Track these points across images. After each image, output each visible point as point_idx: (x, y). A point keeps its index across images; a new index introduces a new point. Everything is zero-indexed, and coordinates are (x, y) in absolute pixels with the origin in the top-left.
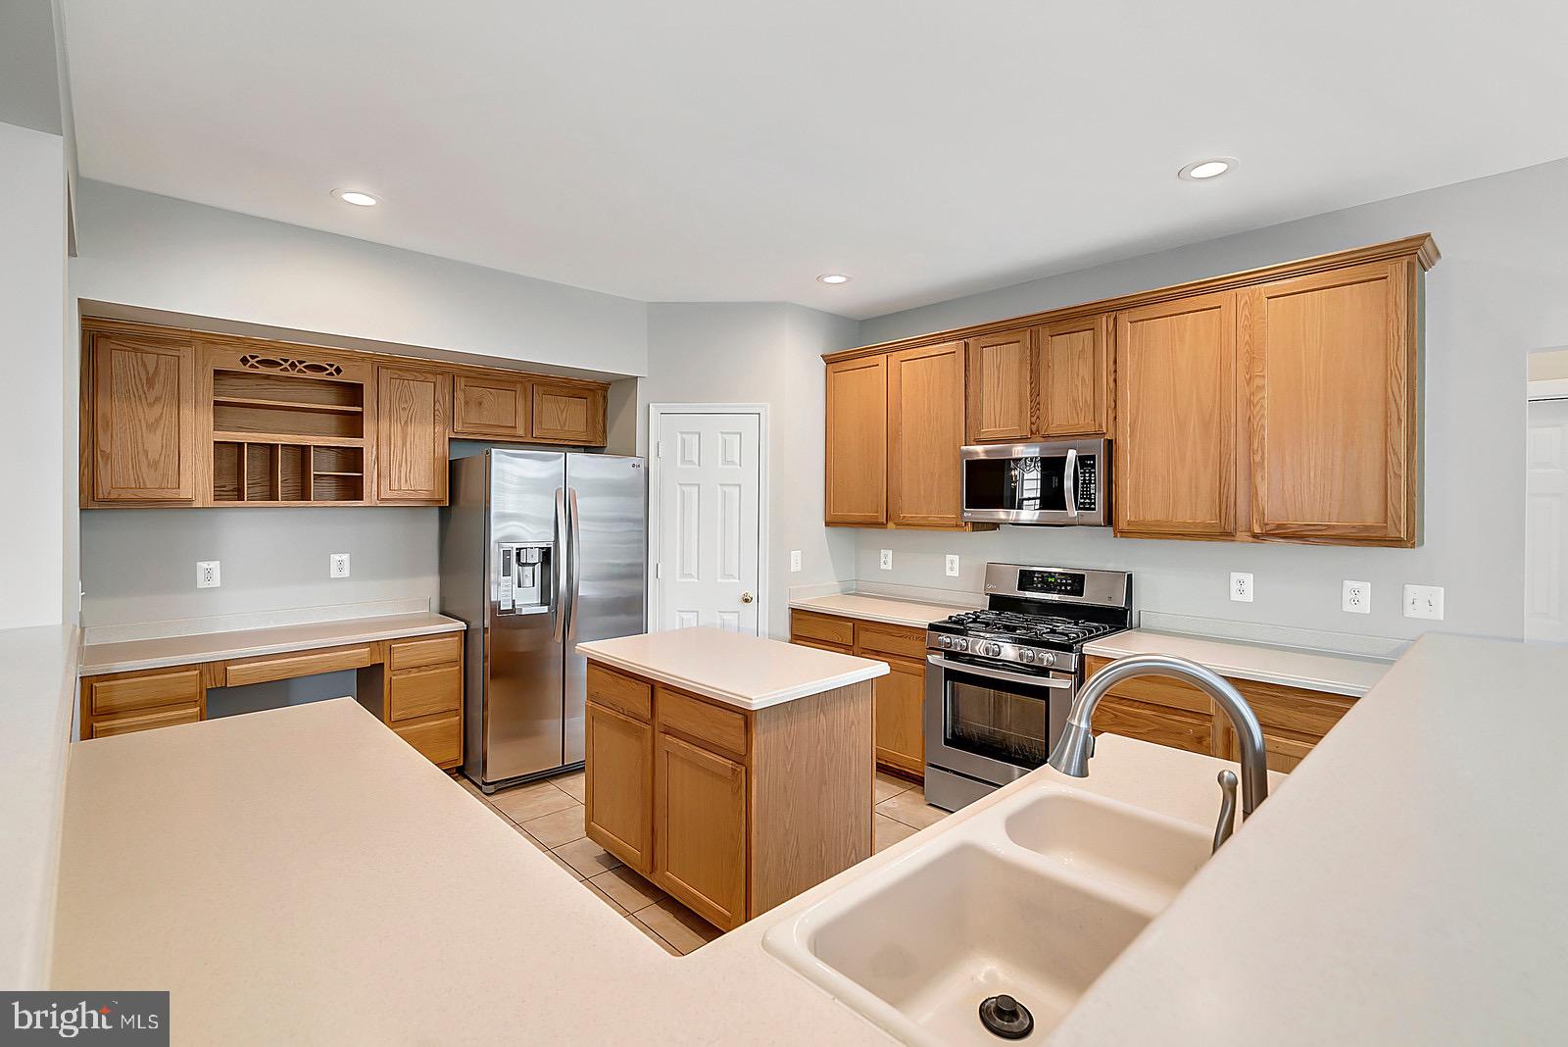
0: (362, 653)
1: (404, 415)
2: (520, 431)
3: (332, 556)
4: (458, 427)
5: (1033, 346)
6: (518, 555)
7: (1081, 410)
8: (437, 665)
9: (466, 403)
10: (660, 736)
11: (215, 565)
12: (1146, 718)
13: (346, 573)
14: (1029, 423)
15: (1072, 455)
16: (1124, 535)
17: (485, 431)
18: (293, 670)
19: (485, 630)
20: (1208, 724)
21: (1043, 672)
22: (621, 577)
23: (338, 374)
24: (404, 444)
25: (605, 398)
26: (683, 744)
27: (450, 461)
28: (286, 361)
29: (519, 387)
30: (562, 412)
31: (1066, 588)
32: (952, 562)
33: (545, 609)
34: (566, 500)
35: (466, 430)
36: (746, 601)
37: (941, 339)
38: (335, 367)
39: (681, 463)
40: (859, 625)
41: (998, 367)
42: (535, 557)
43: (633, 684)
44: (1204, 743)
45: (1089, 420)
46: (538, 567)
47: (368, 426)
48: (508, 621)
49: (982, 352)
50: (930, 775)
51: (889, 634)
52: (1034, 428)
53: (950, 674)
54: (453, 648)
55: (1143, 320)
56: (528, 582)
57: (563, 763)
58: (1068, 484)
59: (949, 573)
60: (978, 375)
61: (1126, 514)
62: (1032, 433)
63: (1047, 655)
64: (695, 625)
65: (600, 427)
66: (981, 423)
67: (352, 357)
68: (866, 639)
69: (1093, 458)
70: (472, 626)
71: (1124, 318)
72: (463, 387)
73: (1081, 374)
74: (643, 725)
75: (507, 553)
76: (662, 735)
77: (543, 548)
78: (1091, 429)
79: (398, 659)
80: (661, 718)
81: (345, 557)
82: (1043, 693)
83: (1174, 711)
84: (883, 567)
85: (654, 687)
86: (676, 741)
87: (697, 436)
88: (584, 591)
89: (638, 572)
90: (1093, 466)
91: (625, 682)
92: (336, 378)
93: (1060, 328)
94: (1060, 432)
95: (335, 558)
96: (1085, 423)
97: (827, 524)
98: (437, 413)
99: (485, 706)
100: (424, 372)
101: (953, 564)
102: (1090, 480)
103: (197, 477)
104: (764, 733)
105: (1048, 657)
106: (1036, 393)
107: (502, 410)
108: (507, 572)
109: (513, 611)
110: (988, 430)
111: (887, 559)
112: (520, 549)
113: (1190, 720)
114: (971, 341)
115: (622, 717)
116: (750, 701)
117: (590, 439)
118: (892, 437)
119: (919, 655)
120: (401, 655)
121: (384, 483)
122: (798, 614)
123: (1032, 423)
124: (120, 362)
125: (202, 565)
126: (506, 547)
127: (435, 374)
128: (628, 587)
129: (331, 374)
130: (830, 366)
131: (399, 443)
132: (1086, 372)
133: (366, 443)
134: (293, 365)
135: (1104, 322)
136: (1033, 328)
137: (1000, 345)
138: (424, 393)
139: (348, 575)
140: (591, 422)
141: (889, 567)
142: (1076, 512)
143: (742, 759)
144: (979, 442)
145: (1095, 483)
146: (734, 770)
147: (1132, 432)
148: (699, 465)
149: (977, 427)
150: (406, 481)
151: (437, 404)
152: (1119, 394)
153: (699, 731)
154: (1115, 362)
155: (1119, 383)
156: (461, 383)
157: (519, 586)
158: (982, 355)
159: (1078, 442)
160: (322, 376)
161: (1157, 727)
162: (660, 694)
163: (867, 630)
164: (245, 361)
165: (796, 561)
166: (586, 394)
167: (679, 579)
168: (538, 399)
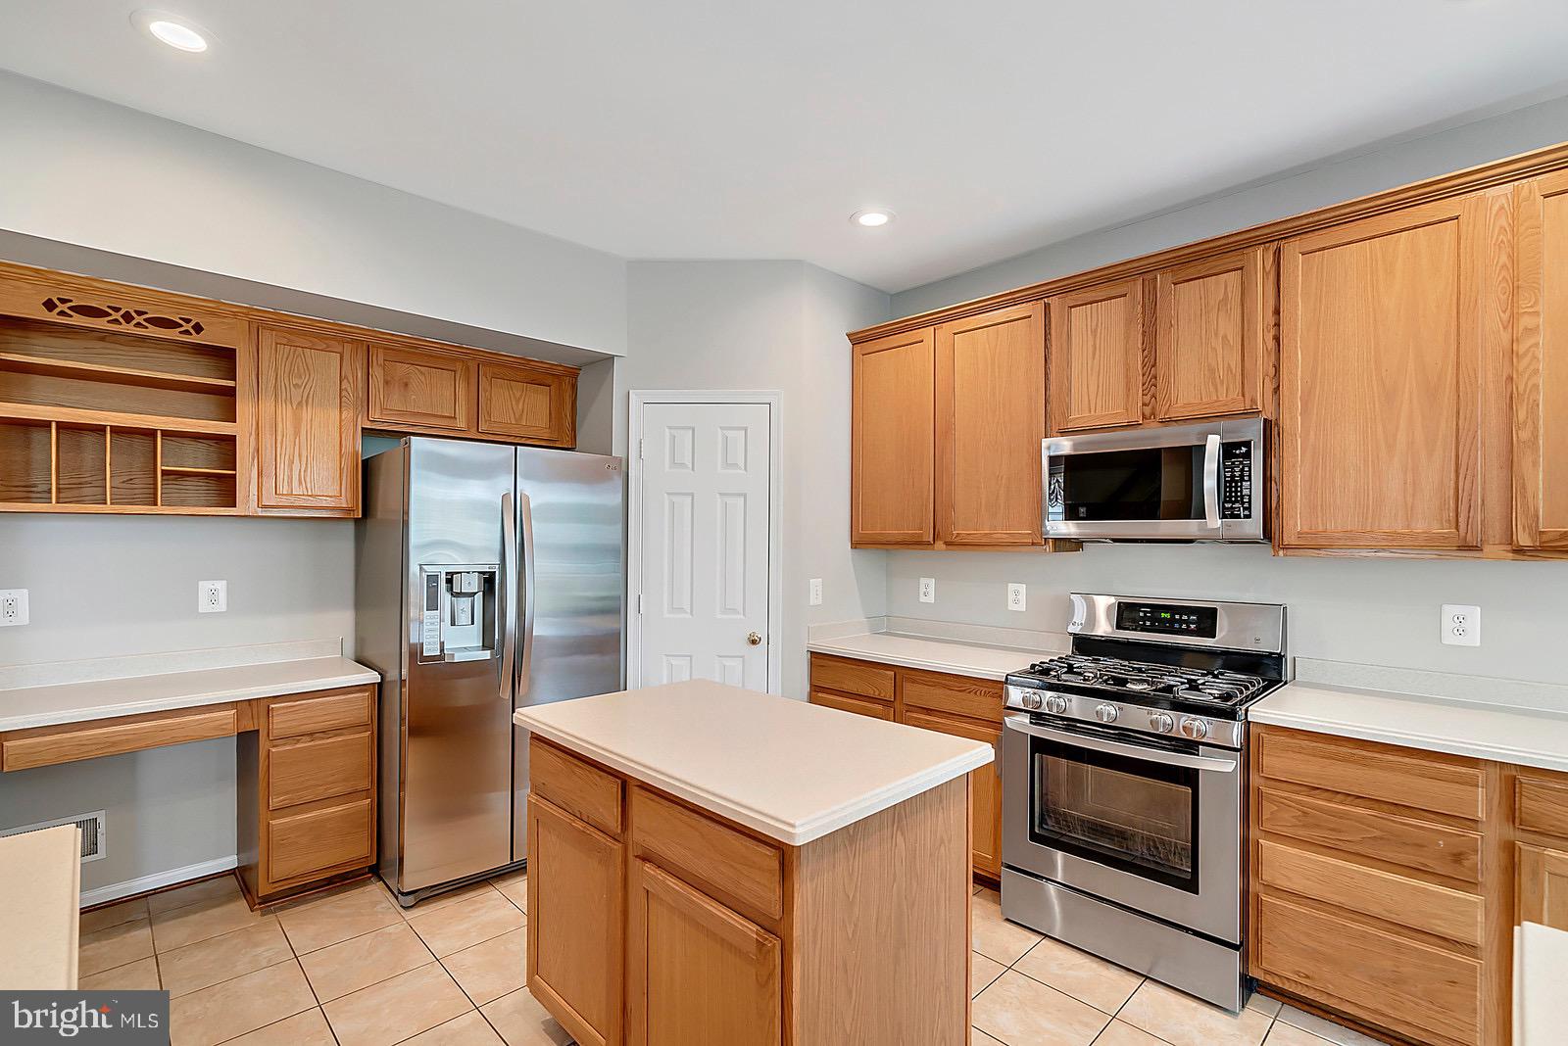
0: (225, 718)
1: (296, 394)
2: (461, 423)
3: (200, 583)
4: (375, 414)
5: (1147, 301)
6: (449, 581)
7: (1222, 382)
8: (338, 730)
9: (387, 382)
10: (635, 864)
11: (22, 595)
12: (1360, 819)
13: (222, 606)
14: (1140, 404)
15: (1213, 444)
16: (1290, 552)
17: (412, 420)
18: (114, 744)
19: (402, 682)
20: (1473, 835)
21: (1189, 746)
22: (591, 612)
23: (198, 333)
24: (297, 433)
25: (574, 387)
26: (672, 882)
27: (363, 461)
28: (117, 310)
29: (459, 366)
30: (517, 404)
31: (1188, 626)
32: (1017, 593)
33: (487, 655)
34: (516, 512)
35: (386, 418)
36: (754, 642)
37: (1011, 299)
38: (192, 323)
39: (670, 468)
40: (903, 675)
41: (1094, 332)
42: (472, 584)
43: (595, 776)
44: (1466, 863)
45: (1235, 393)
46: (479, 597)
47: (243, 407)
48: (432, 671)
49: (1069, 314)
50: (1007, 878)
51: (945, 687)
52: (1148, 410)
53: (1039, 745)
54: (362, 706)
55: (1324, 249)
56: (464, 618)
57: (512, 858)
58: (1210, 483)
59: (1012, 607)
60: (1065, 345)
61: (1295, 522)
62: (1144, 417)
63: (1197, 723)
64: (688, 678)
65: (567, 423)
66: (1069, 407)
67: (216, 311)
68: (913, 693)
69: (1247, 444)
70: (388, 679)
71: (1292, 250)
72: (381, 361)
73: (1221, 333)
74: (610, 842)
75: (433, 579)
76: (639, 862)
77: (484, 573)
78: (1240, 407)
79: (281, 722)
80: (637, 836)
81: (221, 586)
82: (1190, 777)
83: (1407, 812)
84: (923, 599)
85: (625, 785)
86: (660, 875)
87: (691, 432)
88: (540, 629)
89: (615, 607)
90: (1248, 455)
91: (582, 771)
92: (195, 339)
93: (1192, 272)
94: (1187, 413)
95: (205, 586)
96: (1228, 397)
97: (855, 545)
98: (344, 393)
99: (402, 783)
100: (327, 339)
101: (1018, 596)
102: (1242, 477)
104: (812, 880)
105: (1200, 726)
106: (1151, 363)
107: (438, 393)
108: (433, 605)
109: (441, 657)
110: (1078, 416)
111: (928, 589)
112: (452, 574)
113: (1439, 827)
114: (1054, 301)
115: (579, 825)
116: (790, 830)
117: (555, 436)
118: (943, 432)
119: (990, 716)
120: (284, 718)
121: (269, 484)
122: (818, 660)
123: (1144, 404)
126: (431, 570)
127: (343, 341)
128: (602, 624)
129: (187, 332)
130: (858, 347)
131: (290, 430)
132: (1229, 327)
133: (240, 429)
134: (128, 317)
135: (1261, 259)
136: (1146, 276)
137: (1097, 302)
138: (327, 366)
139: (224, 608)
140: (555, 416)
141: (931, 599)
142: (1220, 521)
143: (776, 929)
144: (1063, 433)
145: (1250, 480)
146: (760, 945)
147: (1305, 405)
148: (693, 469)
149: (1063, 414)
150: (300, 483)
151: (345, 382)
152: (1284, 355)
153: (702, 868)
154: (1277, 312)
155: (1284, 341)
156: (378, 358)
157: (453, 623)
158: (1070, 321)
159: (1222, 424)
160: (172, 334)
161: (1378, 833)
162: (637, 798)
163: (914, 681)
164: (51, 305)
165: (816, 591)
166: (548, 380)
167: (668, 614)
168: (485, 382)
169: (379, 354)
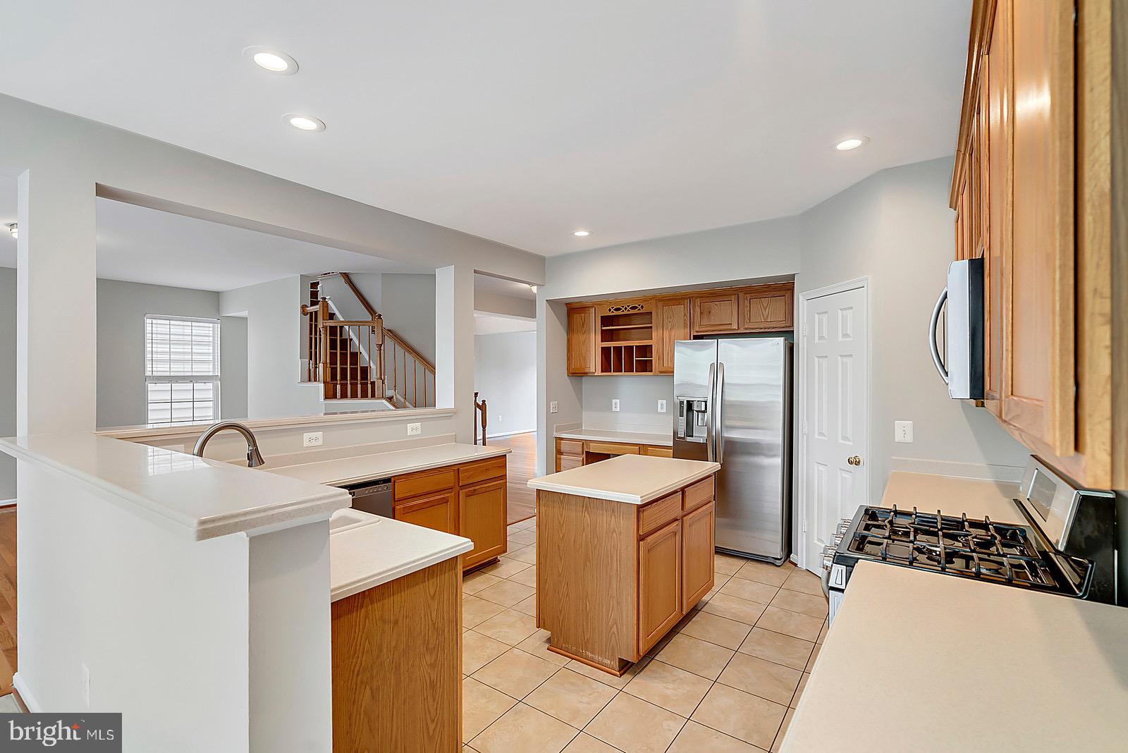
1: (670, 326)
2: (735, 326)
4: (697, 329)
9: (701, 313)
11: (618, 400)
13: (664, 410)
17: (713, 328)
28: (623, 307)
29: (733, 297)
30: (766, 308)
33: (701, 441)
35: (701, 330)
38: (641, 306)
39: (818, 340)
47: (655, 332)
67: (646, 299)
72: (699, 304)
75: (682, 403)
81: (664, 402)
87: (827, 315)
92: (641, 311)
95: (659, 402)
98: (685, 322)
100: (679, 300)
103: (595, 364)
107: (723, 314)
108: (682, 414)
109: (684, 438)
112: (690, 401)
121: (661, 363)
124: (577, 318)
125: (613, 401)
126: (681, 399)
127: (684, 299)
133: (654, 341)
134: (625, 309)
148: (828, 339)
151: (685, 316)
160: (636, 311)
164: (610, 310)
165: (903, 430)
166: (783, 293)
167: (817, 436)
168: (747, 303)
169: (698, 301)
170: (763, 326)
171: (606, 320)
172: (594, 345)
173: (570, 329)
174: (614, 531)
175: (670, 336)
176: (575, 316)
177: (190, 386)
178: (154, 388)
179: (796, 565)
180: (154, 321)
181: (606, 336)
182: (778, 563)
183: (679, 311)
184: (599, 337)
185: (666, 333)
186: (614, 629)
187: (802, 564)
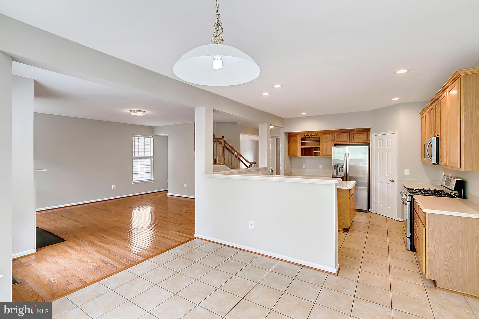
1: (326, 141)
2: (348, 142)
5: (434, 109)
9: (337, 138)
11: (305, 165)
13: (322, 168)
17: (341, 142)
29: (348, 133)
30: (359, 137)
34: (347, 156)
35: (337, 143)
36: (393, 181)
38: (316, 135)
39: (379, 147)
47: (321, 144)
56: (341, 171)
65: (369, 139)
67: (318, 133)
81: (322, 165)
87: (382, 140)
92: (316, 137)
95: (320, 165)
100: (329, 133)
103: (299, 153)
107: (344, 138)
108: (335, 169)
112: (338, 165)
117: (366, 142)
124: (292, 138)
125: (303, 165)
126: (335, 164)
127: (331, 133)
133: (320, 146)
134: (310, 136)
140: (366, 138)
148: (383, 147)
151: (332, 139)
160: (314, 136)
164: (304, 136)
165: (407, 172)
166: (364, 132)
167: (379, 175)
168: (353, 135)
169: (336, 134)
170: (358, 142)
171: (303, 139)
172: (299, 147)
173: (289, 142)
174: (342, 197)
175: (326, 145)
176: (291, 137)
177: (138, 160)
178: (135, 161)
179: (371, 212)
180: (135, 137)
181: (303, 144)
182: (367, 211)
183: (329, 137)
184: (300, 144)
185: (325, 144)
186: (342, 221)
187: (373, 211)
